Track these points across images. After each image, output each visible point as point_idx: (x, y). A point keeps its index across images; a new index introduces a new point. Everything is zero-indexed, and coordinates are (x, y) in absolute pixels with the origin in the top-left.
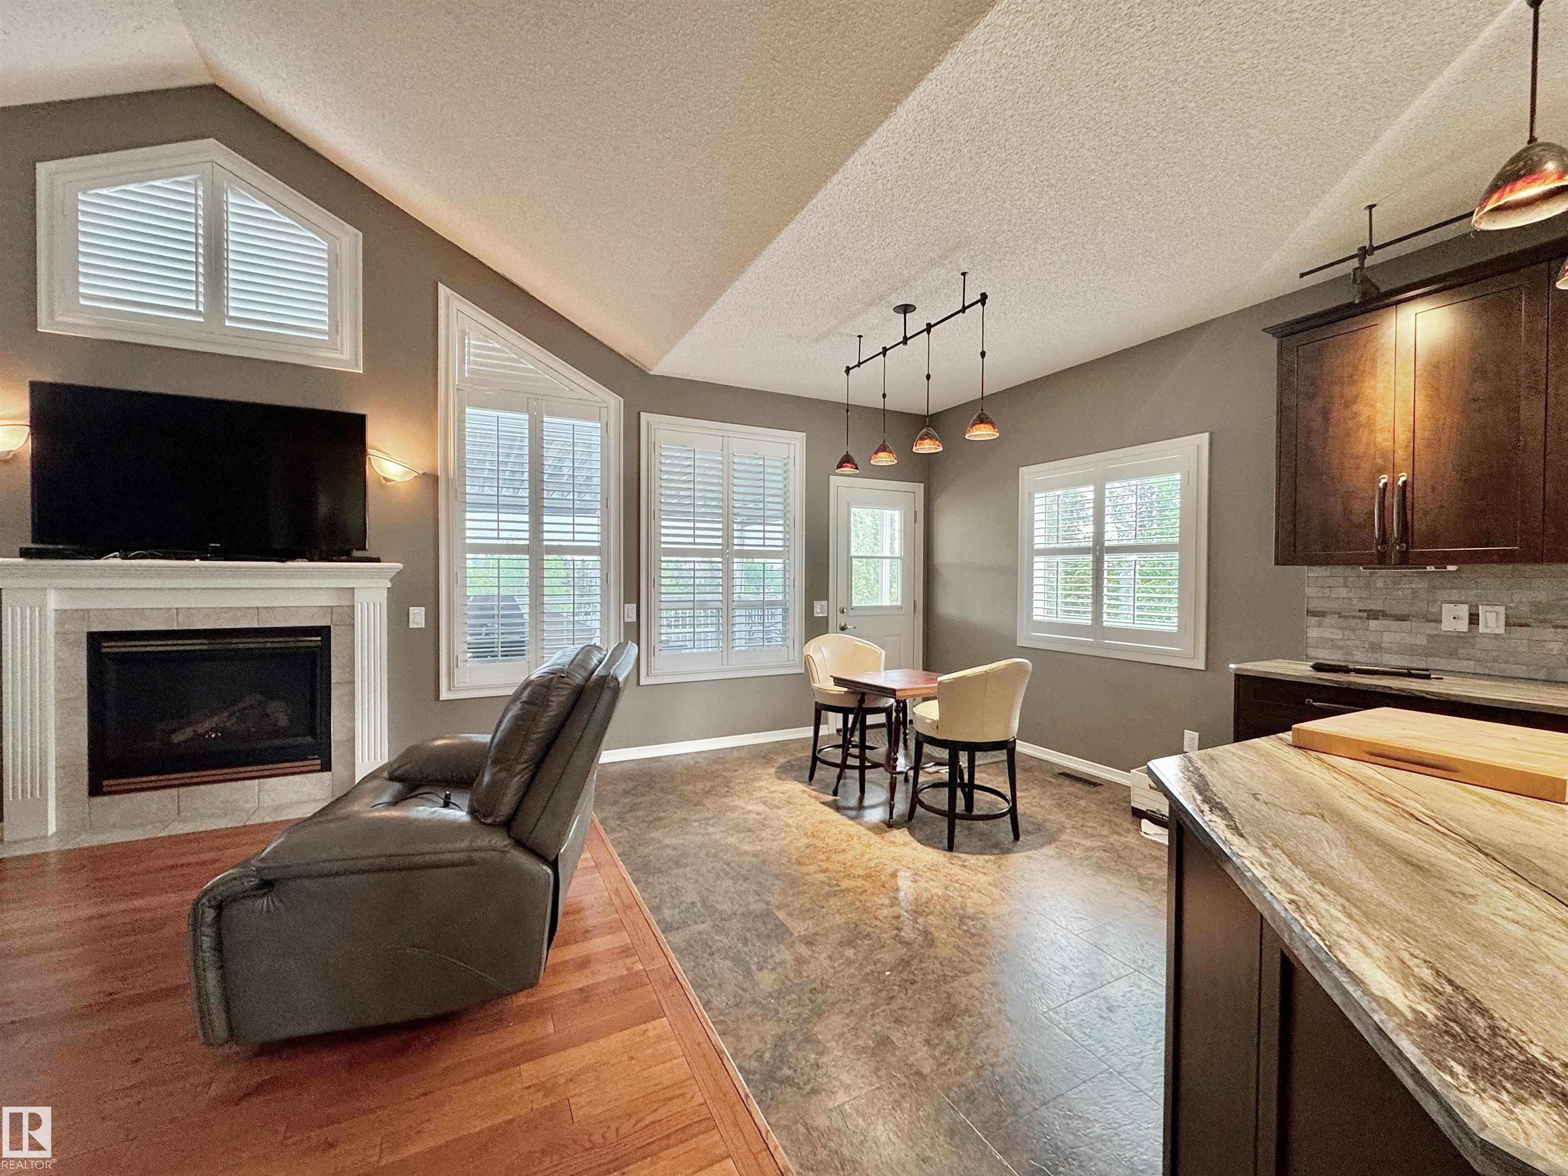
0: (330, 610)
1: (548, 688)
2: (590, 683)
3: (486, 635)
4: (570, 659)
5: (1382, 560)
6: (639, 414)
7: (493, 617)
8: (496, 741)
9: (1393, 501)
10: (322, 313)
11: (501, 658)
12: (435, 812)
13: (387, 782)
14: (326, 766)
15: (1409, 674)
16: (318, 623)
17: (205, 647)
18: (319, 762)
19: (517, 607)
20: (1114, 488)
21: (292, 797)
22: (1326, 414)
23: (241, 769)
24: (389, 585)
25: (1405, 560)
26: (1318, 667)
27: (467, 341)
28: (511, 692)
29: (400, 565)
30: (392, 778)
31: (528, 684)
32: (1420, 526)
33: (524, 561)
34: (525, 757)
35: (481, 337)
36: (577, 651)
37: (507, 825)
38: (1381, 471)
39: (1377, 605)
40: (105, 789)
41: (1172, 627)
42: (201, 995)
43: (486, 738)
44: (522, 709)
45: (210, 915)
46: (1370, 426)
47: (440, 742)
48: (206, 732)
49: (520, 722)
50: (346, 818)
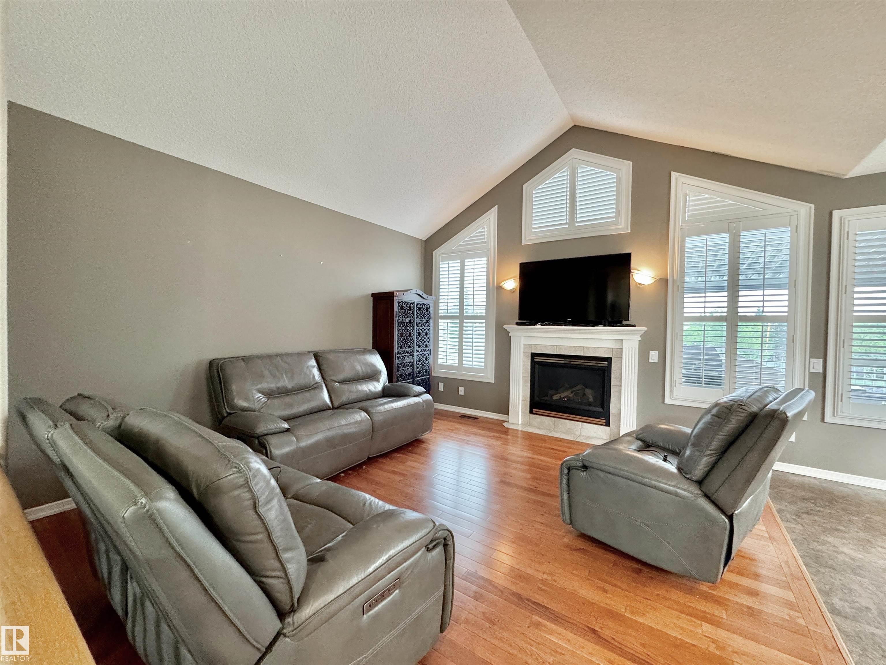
0: (611, 350)
1: (730, 410)
2: (763, 413)
3: (695, 370)
4: (749, 394)
6: (831, 211)
7: (700, 359)
8: (694, 433)
10: (613, 208)
11: (704, 385)
12: (658, 461)
13: (635, 440)
14: (608, 424)
16: (606, 356)
17: (563, 362)
18: (605, 421)
19: (717, 355)
21: (593, 434)
23: (574, 416)
24: (640, 339)
27: (688, 199)
28: (707, 406)
29: (645, 329)
30: (638, 439)
31: (717, 405)
33: (723, 326)
34: (713, 448)
35: (697, 194)
36: (756, 389)
37: (700, 483)
40: (534, 412)
42: (562, 500)
43: (689, 430)
44: (711, 418)
45: (566, 471)
47: (663, 426)
48: (563, 398)
49: (709, 426)
50: (616, 449)
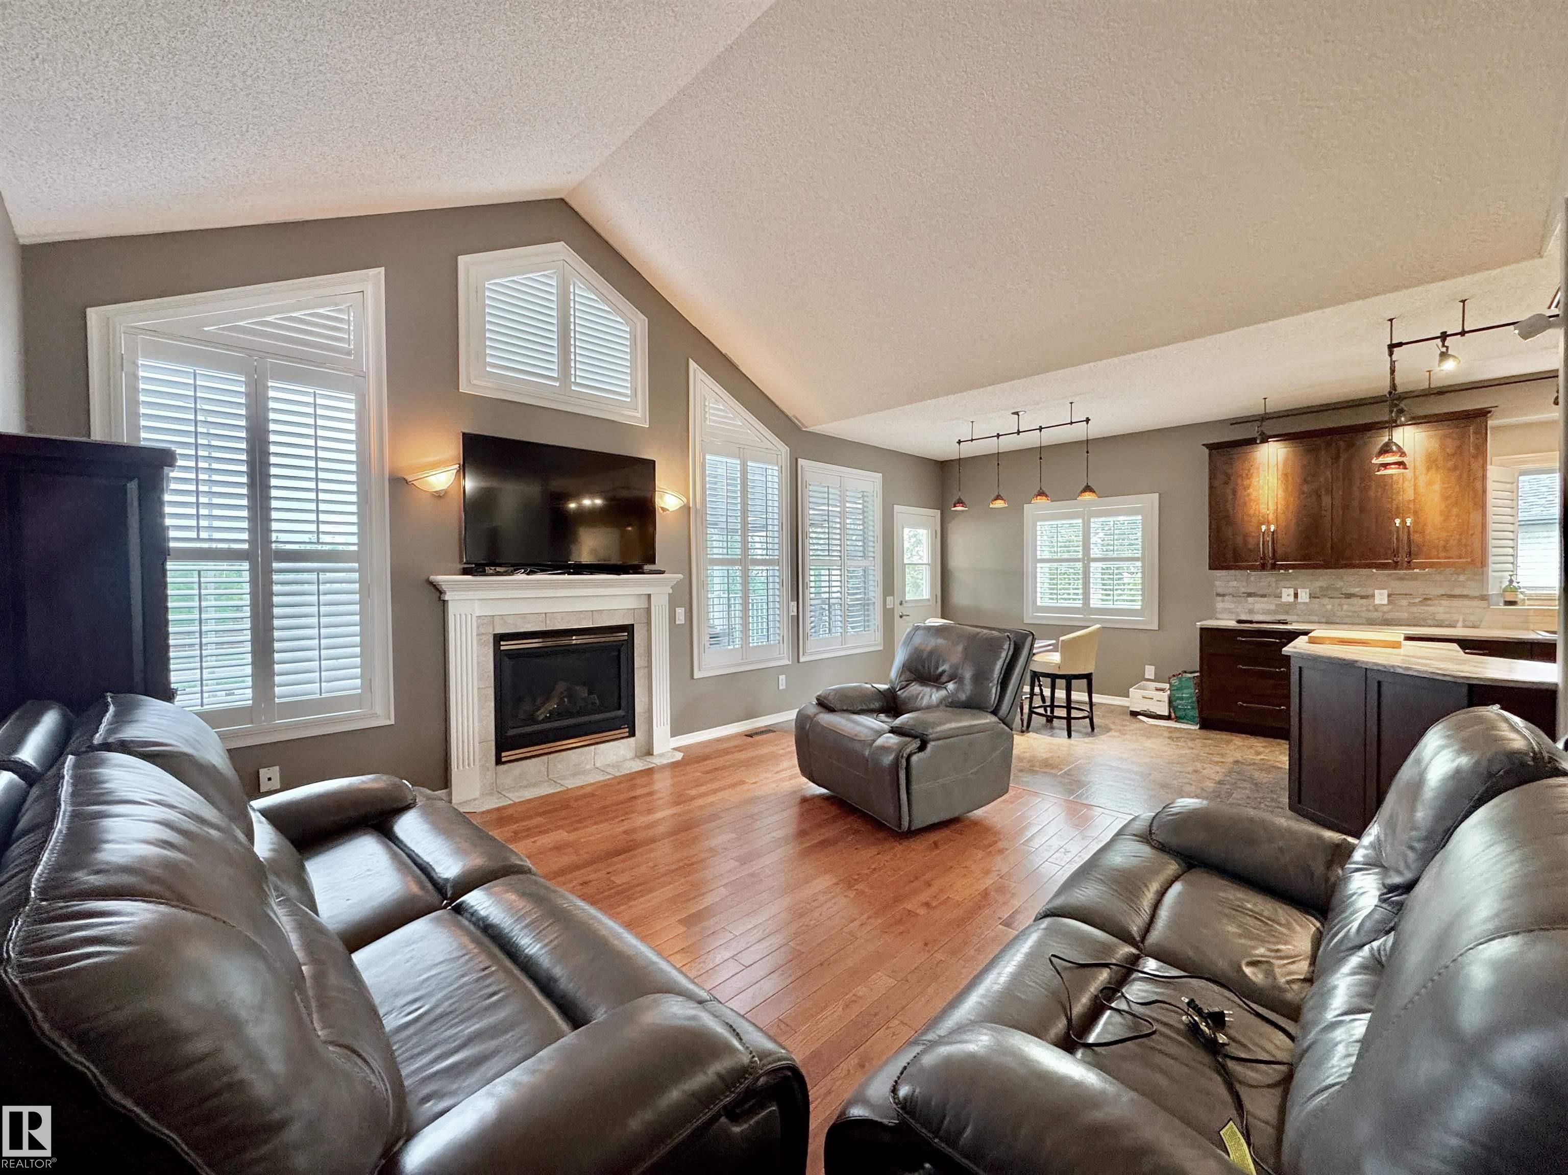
0: (632, 611)
5: (1263, 567)
6: (797, 460)
9: (1269, 539)
10: (626, 380)
14: (632, 734)
15: (1279, 622)
16: (625, 622)
18: (627, 730)
20: (1095, 523)
21: (614, 759)
22: (1234, 492)
23: (580, 739)
24: (671, 591)
25: (1274, 567)
26: (1239, 622)
27: (705, 403)
29: (680, 576)
32: (1280, 551)
33: (738, 570)
38: (1262, 524)
39: (1251, 590)
40: (504, 759)
41: (1137, 606)
46: (1257, 501)
